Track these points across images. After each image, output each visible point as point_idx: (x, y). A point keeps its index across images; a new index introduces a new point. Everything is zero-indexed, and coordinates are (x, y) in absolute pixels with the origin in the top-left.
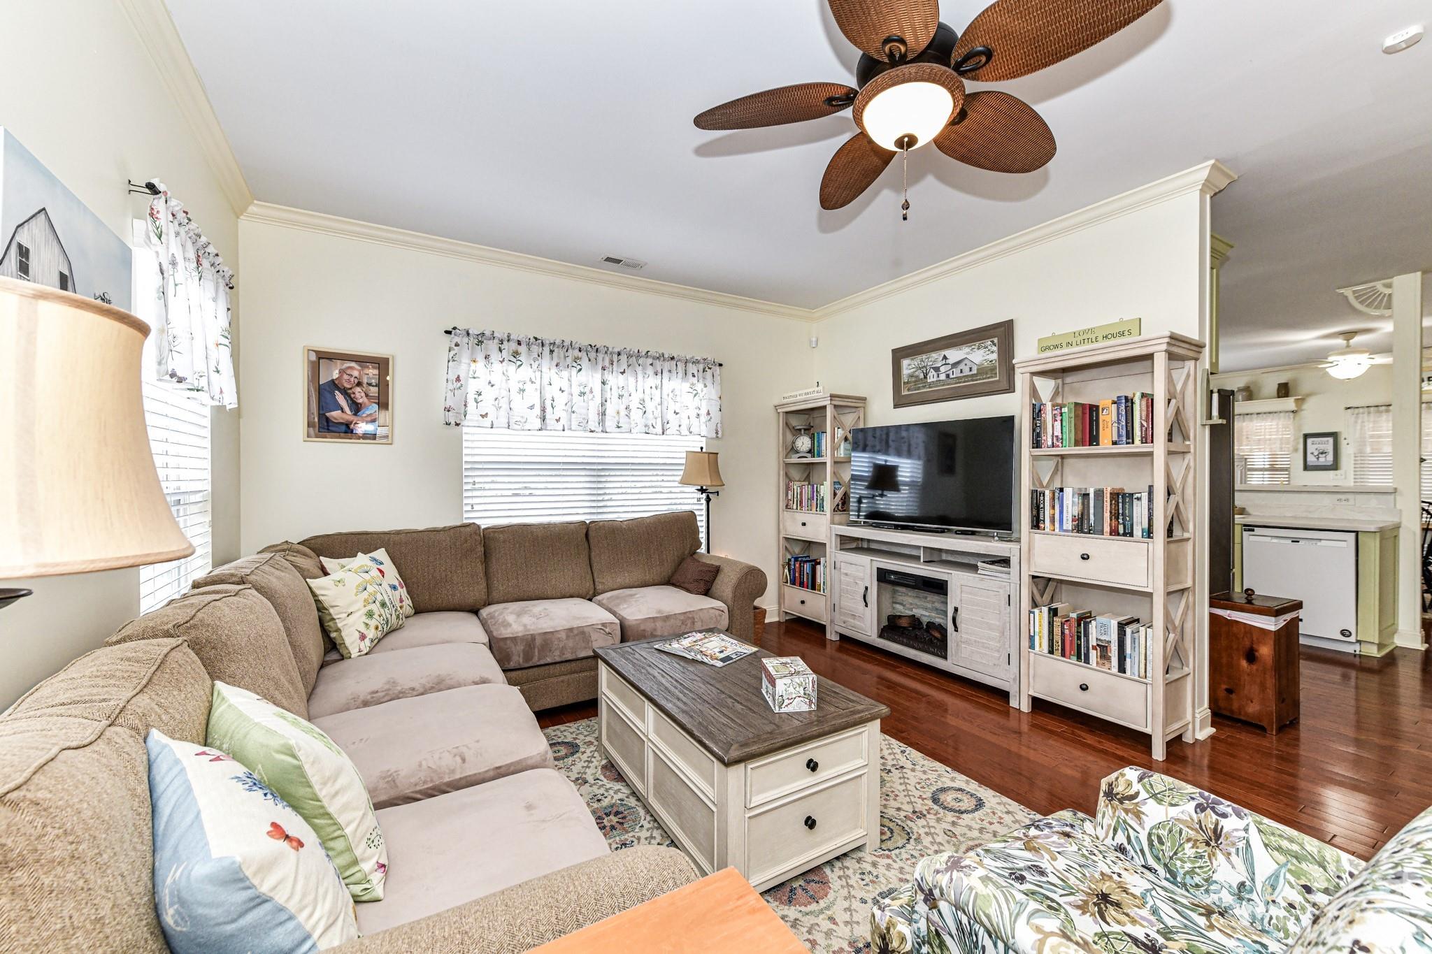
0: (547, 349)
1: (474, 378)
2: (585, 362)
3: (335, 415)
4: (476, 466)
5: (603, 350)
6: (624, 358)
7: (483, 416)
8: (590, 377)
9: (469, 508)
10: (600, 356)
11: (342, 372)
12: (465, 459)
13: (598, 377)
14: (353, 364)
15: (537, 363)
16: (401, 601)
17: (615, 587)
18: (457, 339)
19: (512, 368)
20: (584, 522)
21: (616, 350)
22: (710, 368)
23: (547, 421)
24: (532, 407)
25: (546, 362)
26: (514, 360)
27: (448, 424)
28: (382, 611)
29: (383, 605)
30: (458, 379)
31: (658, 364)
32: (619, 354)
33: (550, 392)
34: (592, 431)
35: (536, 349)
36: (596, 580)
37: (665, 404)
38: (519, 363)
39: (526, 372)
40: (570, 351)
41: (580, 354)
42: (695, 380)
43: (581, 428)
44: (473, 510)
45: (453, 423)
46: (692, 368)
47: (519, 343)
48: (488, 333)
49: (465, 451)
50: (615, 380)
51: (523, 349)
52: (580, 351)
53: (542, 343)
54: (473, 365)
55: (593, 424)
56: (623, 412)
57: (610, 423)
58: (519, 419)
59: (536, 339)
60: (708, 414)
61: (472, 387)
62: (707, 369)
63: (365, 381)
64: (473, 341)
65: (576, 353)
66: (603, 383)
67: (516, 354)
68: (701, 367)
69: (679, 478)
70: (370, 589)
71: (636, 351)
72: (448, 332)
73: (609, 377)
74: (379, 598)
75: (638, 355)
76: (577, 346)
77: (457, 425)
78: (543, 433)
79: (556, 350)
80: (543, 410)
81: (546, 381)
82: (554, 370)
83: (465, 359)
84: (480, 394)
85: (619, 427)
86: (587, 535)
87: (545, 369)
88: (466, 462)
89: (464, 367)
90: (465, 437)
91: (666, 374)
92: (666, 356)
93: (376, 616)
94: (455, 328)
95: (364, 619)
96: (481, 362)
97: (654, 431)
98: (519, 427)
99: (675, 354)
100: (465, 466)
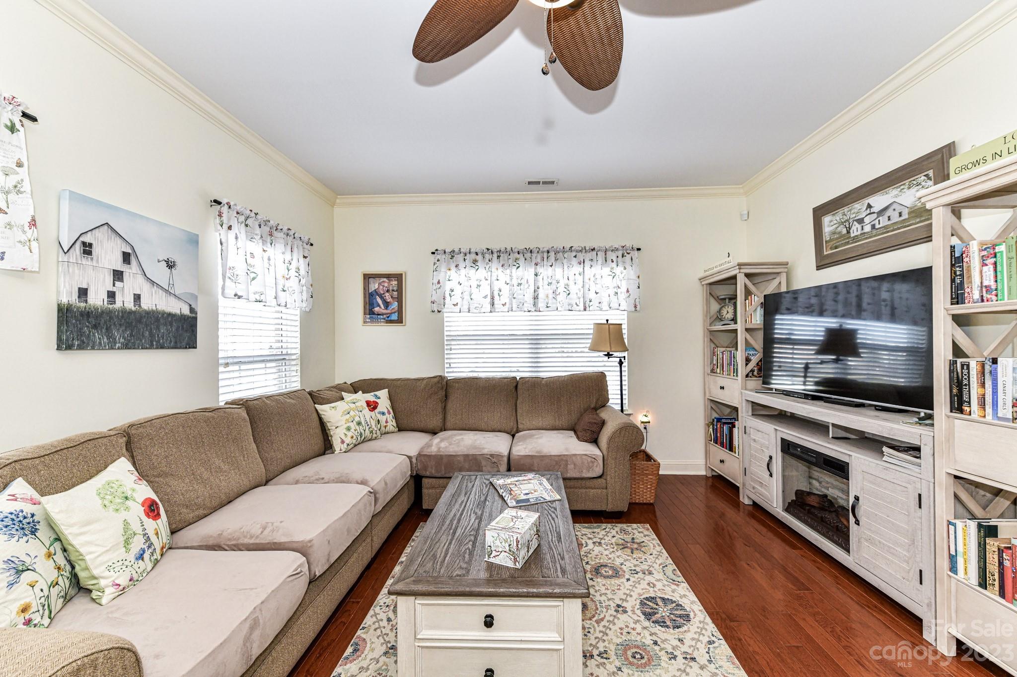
0: (495, 255)
1: (449, 280)
2: (522, 261)
3: (377, 309)
4: (453, 338)
5: (536, 251)
6: (552, 254)
7: (455, 305)
8: (526, 272)
9: (448, 366)
10: (534, 255)
11: (380, 284)
12: (446, 333)
13: (532, 271)
14: (385, 280)
15: (488, 266)
16: (387, 422)
17: (531, 427)
18: (439, 257)
19: (473, 271)
20: (515, 378)
21: (546, 249)
22: (628, 253)
23: (496, 306)
24: (485, 297)
25: (495, 264)
26: (474, 265)
27: (433, 312)
28: (357, 427)
29: (359, 423)
30: (439, 282)
31: (581, 256)
32: (548, 252)
33: (497, 285)
34: (529, 311)
35: (488, 256)
36: (519, 421)
37: (587, 287)
38: (477, 267)
39: (482, 273)
40: (511, 254)
41: (518, 256)
42: (614, 265)
43: (519, 309)
44: (450, 367)
45: (436, 311)
46: (612, 256)
47: (477, 254)
48: (457, 250)
49: (446, 329)
50: (545, 272)
51: (479, 257)
52: (519, 253)
53: (492, 251)
54: (448, 272)
55: (529, 305)
56: (551, 296)
57: (541, 304)
58: (477, 305)
59: (488, 249)
60: (628, 291)
61: (448, 286)
62: (626, 254)
63: (391, 289)
64: (448, 256)
65: (516, 255)
66: (536, 275)
67: (475, 261)
68: (620, 253)
69: (588, 345)
70: (352, 413)
71: (562, 248)
72: (433, 253)
73: (540, 270)
74: (357, 419)
75: (564, 250)
76: (516, 250)
77: (439, 312)
78: (493, 314)
79: (502, 255)
80: (493, 298)
81: (494, 278)
82: (500, 269)
83: (443, 269)
84: (453, 291)
85: (547, 307)
86: (516, 387)
87: (494, 270)
88: (447, 336)
89: (442, 274)
90: (446, 319)
91: (588, 263)
92: (587, 248)
93: (352, 430)
94: (437, 250)
95: (345, 431)
96: (454, 269)
97: (578, 308)
98: (477, 311)
99: (595, 246)
100: (446, 338)
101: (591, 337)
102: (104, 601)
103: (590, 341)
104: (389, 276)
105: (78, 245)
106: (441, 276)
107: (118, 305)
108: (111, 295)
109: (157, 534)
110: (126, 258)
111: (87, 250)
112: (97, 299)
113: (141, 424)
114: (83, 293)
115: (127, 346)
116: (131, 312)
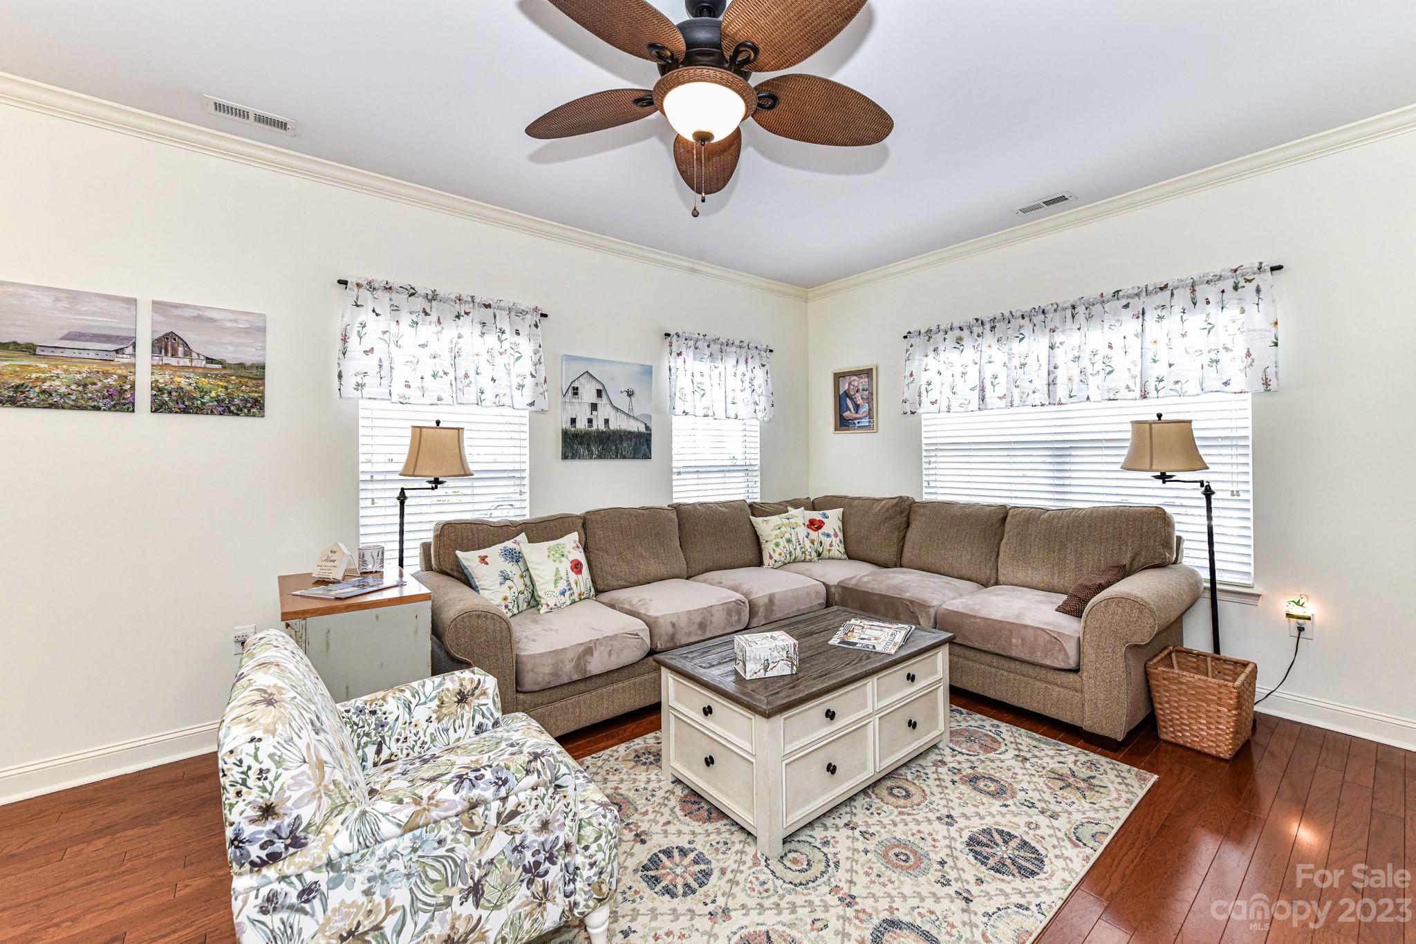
0: (988, 326)
1: (926, 370)
2: (1027, 331)
3: (846, 414)
4: (938, 448)
5: (1050, 309)
6: (1081, 310)
7: (932, 403)
8: (1035, 346)
9: (926, 484)
10: (1050, 316)
11: (850, 384)
12: (924, 441)
13: (1044, 341)
14: (855, 378)
15: (977, 343)
16: (831, 545)
17: (1015, 582)
18: (912, 341)
19: (957, 353)
20: (1004, 506)
21: (1068, 304)
22: (1250, 281)
23: (988, 400)
24: (973, 389)
25: (989, 338)
26: (958, 346)
27: (905, 413)
29: (789, 541)
30: (911, 375)
31: (1137, 304)
32: (1074, 307)
33: (989, 371)
34: (1043, 405)
35: (976, 330)
36: (999, 569)
37: (1150, 355)
38: (962, 348)
39: (969, 353)
40: (1013, 321)
41: (1022, 322)
42: (1213, 309)
43: (1024, 404)
44: (929, 487)
45: (909, 412)
46: (1212, 292)
47: (961, 329)
48: (934, 328)
49: (924, 435)
50: (1070, 339)
51: (966, 333)
52: (1023, 318)
53: (982, 322)
54: (925, 360)
55: (1041, 397)
56: (1077, 379)
57: (1061, 392)
58: (963, 401)
59: (977, 320)
60: (1248, 354)
61: (925, 377)
62: (1242, 283)
63: (861, 388)
64: (924, 338)
66: (1052, 347)
67: (959, 340)
68: (1228, 284)
70: (783, 529)
71: (1099, 297)
72: (905, 337)
73: (1058, 338)
74: (788, 536)
75: (1102, 300)
76: (1019, 314)
77: (913, 413)
78: (985, 412)
79: (998, 325)
80: (983, 389)
81: (985, 360)
82: (995, 346)
83: (917, 355)
84: (930, 384)
85: (1071, 397)
86: (1004, 519)
87: (984, 348)
88: (925, 444)
89: (916, 363)
90: (924, 423)
91: (1151, 316)
92: (1150, 288)
94: (909, 333)
95: (773, 546)
96: (931, 354)
97: (1131, 395)
98: (963, 410)
99: (1170, 278)
100: (924, 447)
101: (1128, 444)
102: (541, 612)
103: (1125, 452)
104: (858, 373)
105: (571, 389)
106: (914, 366)
107: (595, 427)
108: (590, 421)
109: (576, 583)
110: (599, 393)
111: (576, 391)
112: (582, 425)
113: (594, 512)
114: (573, 421)
115: (600, 457)
116: (603, 432)
